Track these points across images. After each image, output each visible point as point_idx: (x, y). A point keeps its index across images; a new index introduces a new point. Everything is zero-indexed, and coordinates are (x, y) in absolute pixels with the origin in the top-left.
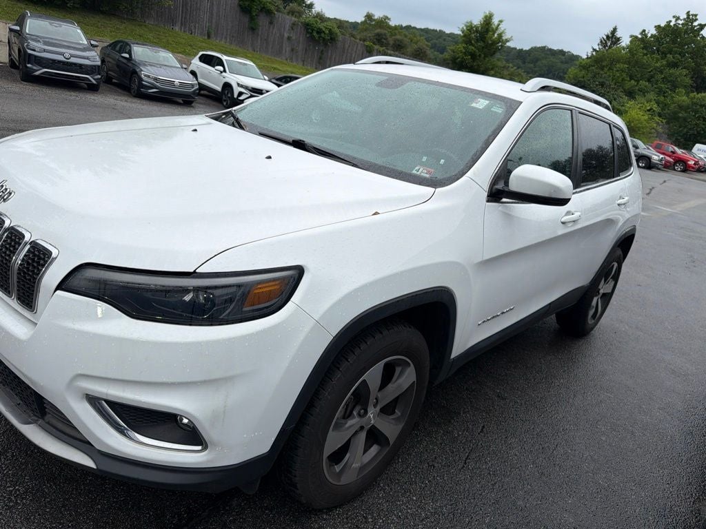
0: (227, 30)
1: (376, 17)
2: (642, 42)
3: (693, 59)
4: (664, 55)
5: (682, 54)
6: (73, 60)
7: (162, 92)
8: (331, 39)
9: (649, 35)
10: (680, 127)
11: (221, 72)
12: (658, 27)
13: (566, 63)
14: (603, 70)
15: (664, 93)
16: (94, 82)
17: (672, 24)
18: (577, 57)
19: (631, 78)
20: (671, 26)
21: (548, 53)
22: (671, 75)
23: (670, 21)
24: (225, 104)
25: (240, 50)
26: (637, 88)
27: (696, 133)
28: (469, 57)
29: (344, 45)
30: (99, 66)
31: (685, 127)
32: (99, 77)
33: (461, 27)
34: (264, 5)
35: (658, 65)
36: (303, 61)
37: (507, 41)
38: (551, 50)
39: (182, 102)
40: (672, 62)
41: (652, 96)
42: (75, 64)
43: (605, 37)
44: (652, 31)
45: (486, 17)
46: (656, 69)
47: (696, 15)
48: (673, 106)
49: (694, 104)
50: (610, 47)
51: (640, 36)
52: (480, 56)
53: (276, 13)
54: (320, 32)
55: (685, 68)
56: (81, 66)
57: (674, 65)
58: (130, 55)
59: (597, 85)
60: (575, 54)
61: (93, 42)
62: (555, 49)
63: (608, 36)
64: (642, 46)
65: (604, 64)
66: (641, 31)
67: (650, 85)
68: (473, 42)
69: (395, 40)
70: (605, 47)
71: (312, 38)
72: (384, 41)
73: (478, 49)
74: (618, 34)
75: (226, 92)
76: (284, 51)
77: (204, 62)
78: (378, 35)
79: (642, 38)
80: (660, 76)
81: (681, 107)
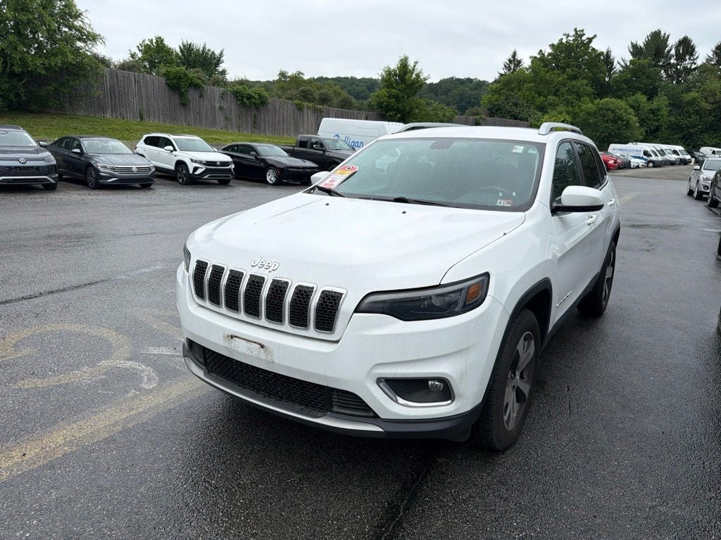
0: (158, 110)
1: (289, 74)
2: (540, 62)
3: (589, 69)
4: (563, 70)
5: (579, 67)
6: (29, 164)
7: (121, 180)
8: (262, 102)
9: (546, 54)
10: (593, 132)
11: (172, 151)
12: (552, 46)
13: (475, 89)
14: (513, 91)
15: (572, 103)
16: (53, 181)
17: (564, 41)
18: (484, 83)
19: (540, 95)
20: (563, 43)
21: (457, 82)
22: (573, 86)
23: (562, 39)
24: (181, 181)
25: (176, 127)
26: (547, 103)
27: (607, 134)
28: (394, 100)
29: (275, 107)
30: (55, 166)
31: (597, 131)
32: (57, 175)
33: (380, 74)
34: (191, 80)
35: (560, 79)
36: (239, 128)
37: (425, 79)
38: (459, 80)
39: (139, 186)
40: (572, 74)
41: (561, 108)
42: (32, 167)
43: (508, 62)
44: (548, 50)
45: (401, 60)
46: (560, 83)
47: (583, 31)
48: (582, 114)
49: (601, 109)
50: (514, 70)
51: (538, 56)
52: (403, 97)
53: (204, 86)
54: (250, 97)
55: (584, 78)
56: (38, 168)
57: (574, 77)
58: (81, 149)
59: (511, 106)
60: (481, 80)
61: (42, 143)
62: (463, 78)
63: (510, 61)
64: (542, 65)
65: (513, 86)
66: (538, 51)
67: (558, 98)
68: (394, 85)
69: (320, 95)
70: (509, 70)
71: (243, 104)
72: (310, 97)
73: (401, 91)
74: (519, 57)
75: (180, 170)
76: (218, 121)
77: (150, 144)
78: (304, 92)
79: (541, 57)
80: (564, 89)
81: (589, 114)
